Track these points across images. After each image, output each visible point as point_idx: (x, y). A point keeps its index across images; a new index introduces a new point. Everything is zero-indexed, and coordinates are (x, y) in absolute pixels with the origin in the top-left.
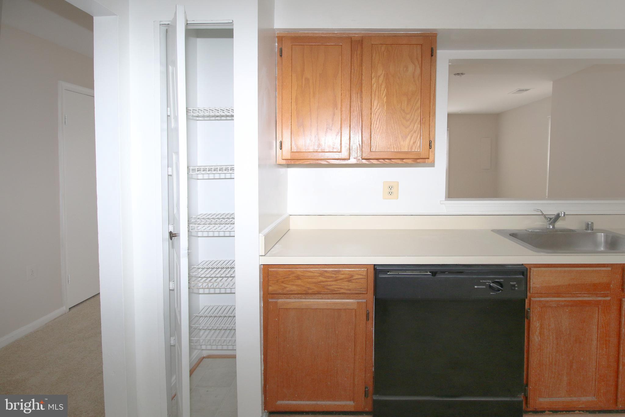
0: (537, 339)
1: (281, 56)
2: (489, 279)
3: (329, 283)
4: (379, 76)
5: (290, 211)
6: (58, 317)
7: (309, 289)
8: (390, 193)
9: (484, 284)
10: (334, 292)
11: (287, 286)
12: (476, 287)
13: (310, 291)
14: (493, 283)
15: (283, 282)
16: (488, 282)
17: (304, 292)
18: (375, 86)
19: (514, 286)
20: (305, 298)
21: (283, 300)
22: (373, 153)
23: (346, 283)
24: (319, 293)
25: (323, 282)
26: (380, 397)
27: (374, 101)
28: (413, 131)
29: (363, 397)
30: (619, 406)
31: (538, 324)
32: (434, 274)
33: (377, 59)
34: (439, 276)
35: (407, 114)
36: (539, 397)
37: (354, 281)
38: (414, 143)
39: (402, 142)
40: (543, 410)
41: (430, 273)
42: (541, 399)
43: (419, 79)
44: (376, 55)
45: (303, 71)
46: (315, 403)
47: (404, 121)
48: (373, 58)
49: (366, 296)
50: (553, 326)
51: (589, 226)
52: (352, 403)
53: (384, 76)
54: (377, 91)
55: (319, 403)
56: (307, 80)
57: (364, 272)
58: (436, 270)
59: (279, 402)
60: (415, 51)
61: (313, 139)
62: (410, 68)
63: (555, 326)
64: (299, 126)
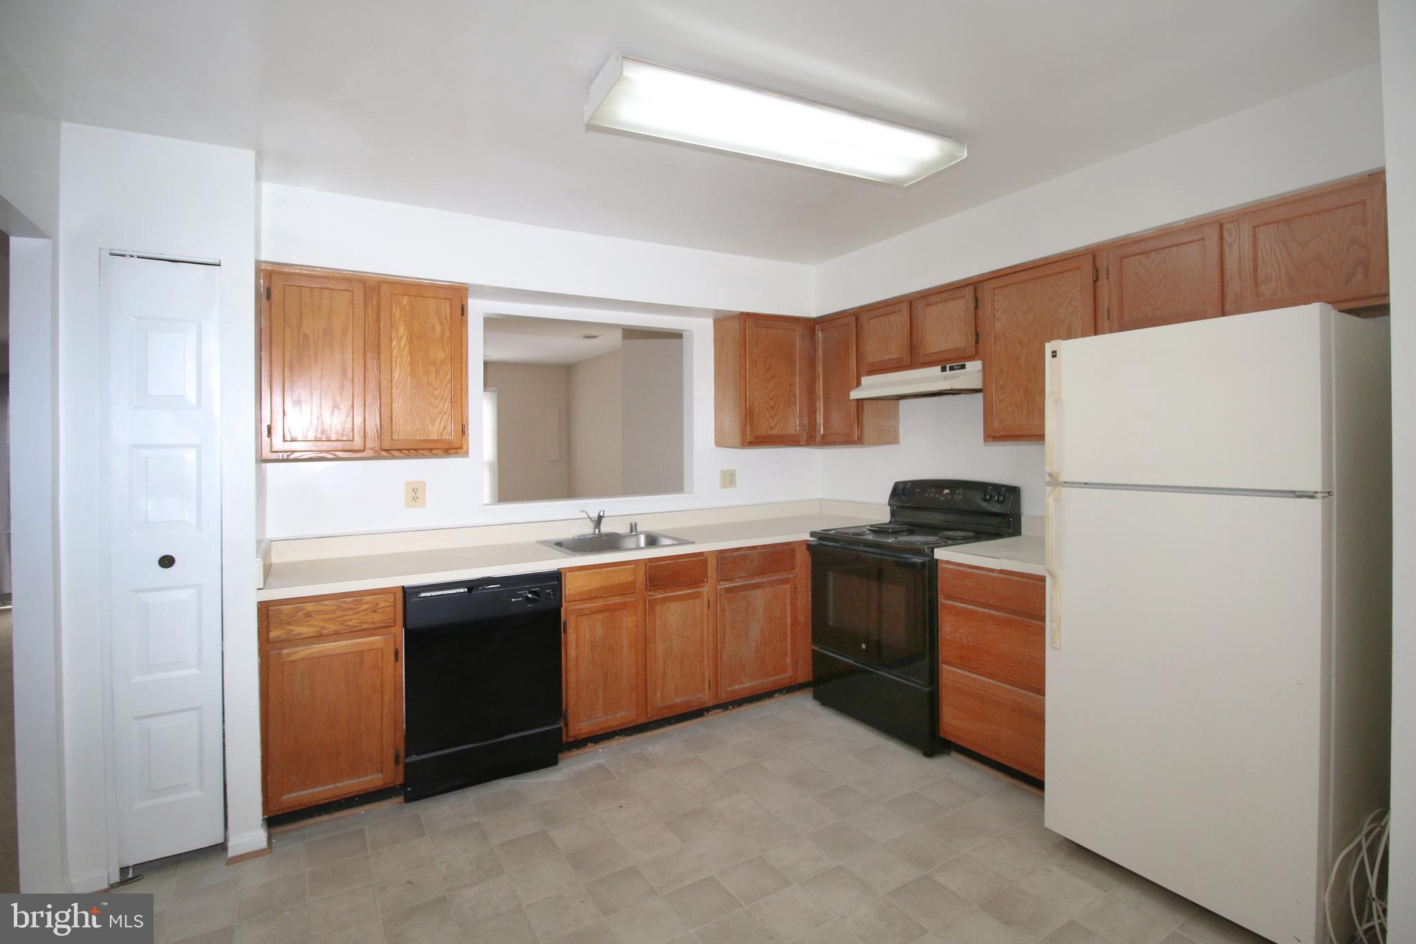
0: (573, 655)
1: (269, 299)
2: (526, 589)
3: (349, 618)
4: (401, 337)
7: (323, 628)
8: (415, 499)
9: (520, 596)
10: (355, 630)
11: (294, 628)
12: (513, 600)
13: (325, 632)
14: (529, 593)
15: (288, 624)
16: (525, 593)
18: (396, 350)
19: (549, 594)
21: (288, 650)
22: (394, 441)
23: (370, 615)
24: (336, 633)
25: (341, 617)
26: (414, 758)
27: (395, 370)
28: (443, 413)
29: (393, 763)
30: (649, 716)
31: (574, 637)
32: (470, 590)
33: (397, 315)
34: (474, 592)
35: (436, 389)
36: (578, 722)
37: (379, 611)
38: (444, 428)
39: (430, 428)
40: (582, 737)
41: (466, 590)
42: (580, 724)
43: (448, 343)
44: (396, 308)
45: (300, 324)
46: (333, 786)
47: (432, 399)
48: (393, 312)
49: (393, 630)
50: (588, 636)
51: (633, 528)
52: (380, 775)
53: (407, 338)
54: (398, 358)
55: (338, 785)
56: (306, 336)
57: (390, 597)
58: (472, 585)
59: (285, 797)
60: (443, 306)
61: (315, 422)
62: (438, 329)
63: (590, 636)
64: (294, 403)
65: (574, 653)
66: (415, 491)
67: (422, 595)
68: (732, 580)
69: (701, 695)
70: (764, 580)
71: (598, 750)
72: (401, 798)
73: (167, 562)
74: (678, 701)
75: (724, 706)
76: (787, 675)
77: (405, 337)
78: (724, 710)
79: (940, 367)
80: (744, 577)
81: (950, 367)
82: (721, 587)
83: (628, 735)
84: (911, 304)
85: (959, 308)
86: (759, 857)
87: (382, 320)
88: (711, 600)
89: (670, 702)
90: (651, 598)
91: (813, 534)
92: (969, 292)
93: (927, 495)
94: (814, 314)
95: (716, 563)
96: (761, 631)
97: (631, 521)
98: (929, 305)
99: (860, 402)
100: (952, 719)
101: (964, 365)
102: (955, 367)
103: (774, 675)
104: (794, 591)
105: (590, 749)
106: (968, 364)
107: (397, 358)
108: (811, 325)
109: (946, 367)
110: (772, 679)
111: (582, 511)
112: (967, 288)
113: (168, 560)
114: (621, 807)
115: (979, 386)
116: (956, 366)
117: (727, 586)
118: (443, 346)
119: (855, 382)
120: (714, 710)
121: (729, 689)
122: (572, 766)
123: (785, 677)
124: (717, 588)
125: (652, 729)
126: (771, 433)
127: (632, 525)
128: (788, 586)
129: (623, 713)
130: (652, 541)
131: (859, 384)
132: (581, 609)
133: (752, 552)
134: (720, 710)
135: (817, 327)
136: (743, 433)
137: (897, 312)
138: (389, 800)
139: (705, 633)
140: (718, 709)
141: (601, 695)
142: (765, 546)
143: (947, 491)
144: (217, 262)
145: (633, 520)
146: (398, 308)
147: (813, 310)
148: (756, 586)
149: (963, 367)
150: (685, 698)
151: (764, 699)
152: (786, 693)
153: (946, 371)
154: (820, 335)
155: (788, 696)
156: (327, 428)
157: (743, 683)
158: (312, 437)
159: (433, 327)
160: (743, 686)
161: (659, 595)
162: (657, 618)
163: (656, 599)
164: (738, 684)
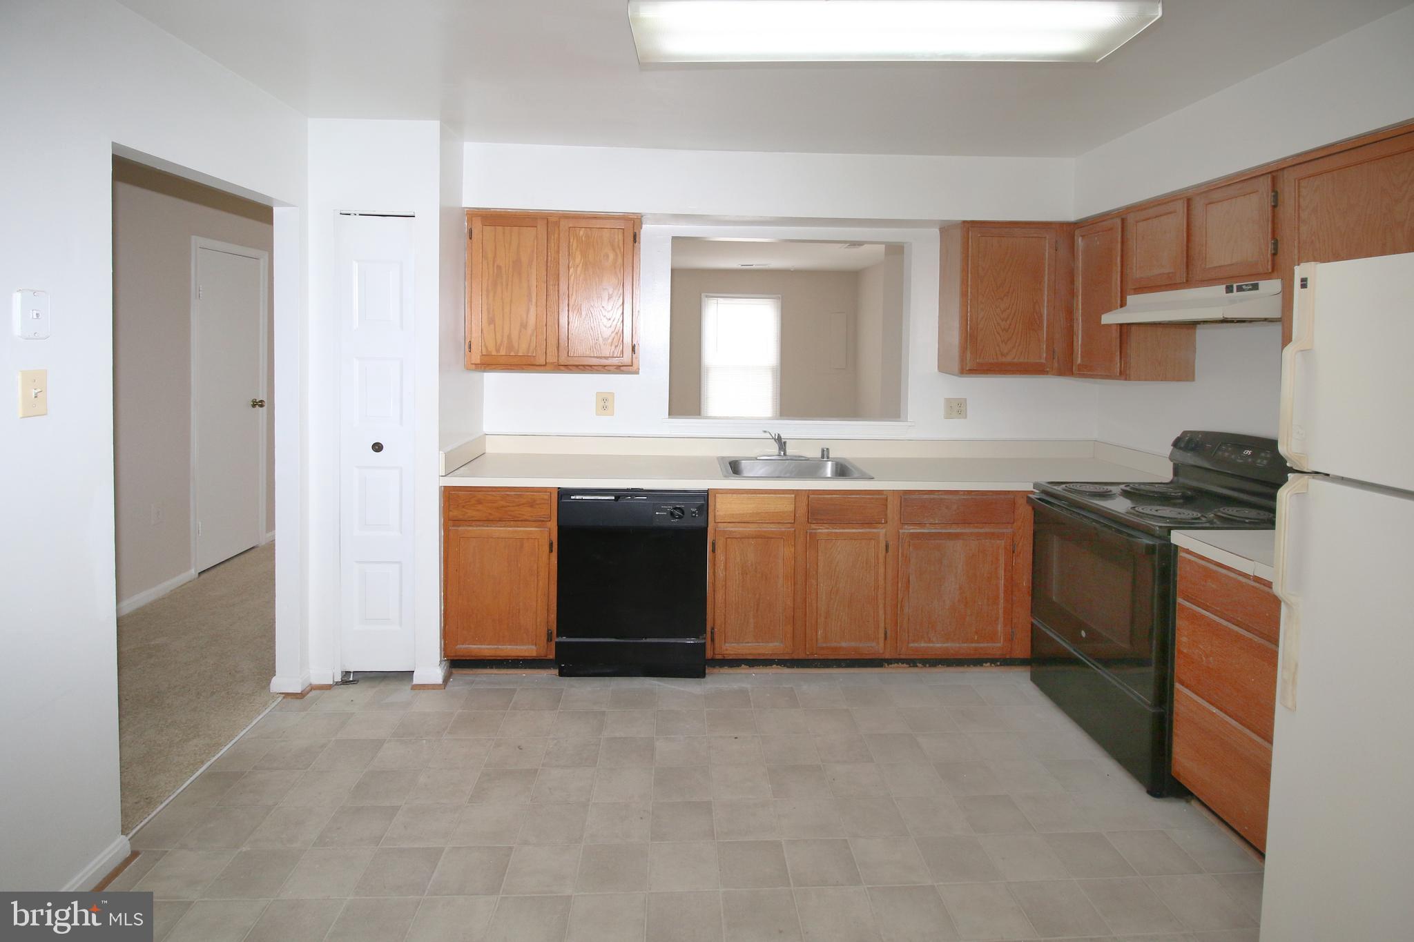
0: (721, 575)
1: (471, 238)
2: (670, 505)
3: (512, 509)
4: (578, 266)
5: (486, 429)
6: (185, 584)
7: (490, 514)
8: (605, 408)
9: (665, 510)
10: (516, 519)
11: (467, 511)
12: (657, 513)
13: (491, 517)
14: (674, 509)
15: (463, 507)
16: (670, 508)
17: (485, 519)
18: (572, 278)
19: (694, 512)
20: (487, 526)
21: (463, 528)
22: (569, 358)
23: (529, 509)
24: (500, 520)
25: (506, 507)
26: (564, 639)
27: (572, 295)
28: (615, 333)
29: (545, 641)
30: (808, 653)
31: (722, 558)
32: (617, 498)
33: (575, 245)
34: (621, 501)
35: (609, 312)
36: (725, 642)
37: (537, 506)
38: (616, 347)
39: (603, 347)
40: (731, 658)
41: (613, 498)
42: (727, 645)
43: (620, 269)
44: (574, 239)
45: (495, 257)
46: (496, 646)
47: (605, 321)
48: (571, 244)
49: (549, 524)
50: (738, 559)
51: (825, 453)
52: (534, 647)
53: (583, 266)
54: (575, 284)
55: (500, 647)
56: (499, 267)
57: (546, 496)
58: (619, 494)
59: (458, 646)
60: (617, 236)
61: (505, 340)
62: (611, 256)
63: (741, 560)
64: (489, 324)
65: (722, 573)
66: (605, 400)
67: (573, 497)
68: (921, 525)
69: (874, 644)
70: (967, 530)
71: (752, 674)
72: (557, 671)
73: (378, 447)
74: (844, 644)
75: (912, 662)
76: (999, 645)
77: (581, 265)
78: (910, 666)
79: (1224, 286)
80: (935, 524)
81: (1237, 286)
82: (903, 531)
83: (788, 667)
84: (1189, 201)
85: (1253, 205)
86: (846, 840)
87: (561, 252)
88: (891, 543)
89: (834, 644)
90: (814, 531)
91: (1036, 485)
92: (1265, 185)
93: (1220, 453)
94: (1072, 217)
95: (899, 504)
96: (960, 588)
97: (823, 446)
98: (1210, 203)
99: (1124, 328)
100: (1184, 760)
101: (1257, 284)
102: (1244, 287)
103: (977, 642)
104: (1012, 551)
105: (744, 670)
106: (1262, 284)
107: (573, 285)
108: (1068, 230)
109: (1232, 286)
110: (973, 645)
111: (765, 432)
112: (1261, 179)
113: (379, 447)
114: (736, 738)
115: (1278, 315)
116: (1246, 285)
117: (911, 531)
118: (616, 272)
119: (1119, 302)
120: (898, 663)
121: (912, 645)
122: (718, 682)
123: (997, 647)
124: (899, 532)
125: (816, 667)
126: (1004, 360)
127: (823, 451)
128: (1002, 543)
129: (776, 644)
130: (842, 471)
131: (1123, 304)
132: (732, 532)
133: (950, 497)
134: (905, 665)
135: (1077, 232)
136: (963, 359)
137: (1170, 213)
138: (547, 670)
139: (881, 578)
140: (903, 663)
141: (752, 620)
142: (969, 492)
143: (1249, 452)
144: (412, 214)
145: (826, 445)
146: (575, 240)
147: (1070, 212)
148: (957, 536)
149: (1255, 287)
150: (853, 644)
151: (968, 666)
152: (1001, 665)
153: (1232, 291)
154: (1080, 242)
155: (1003, 669)
156: (516, 345)
157: (933, 642)
158: (503, 352)
159: (608, 256)
160: (931, 645)
161: (823, 530)
162: (820, 554)
163: (820, 533)
164: (925, 642)
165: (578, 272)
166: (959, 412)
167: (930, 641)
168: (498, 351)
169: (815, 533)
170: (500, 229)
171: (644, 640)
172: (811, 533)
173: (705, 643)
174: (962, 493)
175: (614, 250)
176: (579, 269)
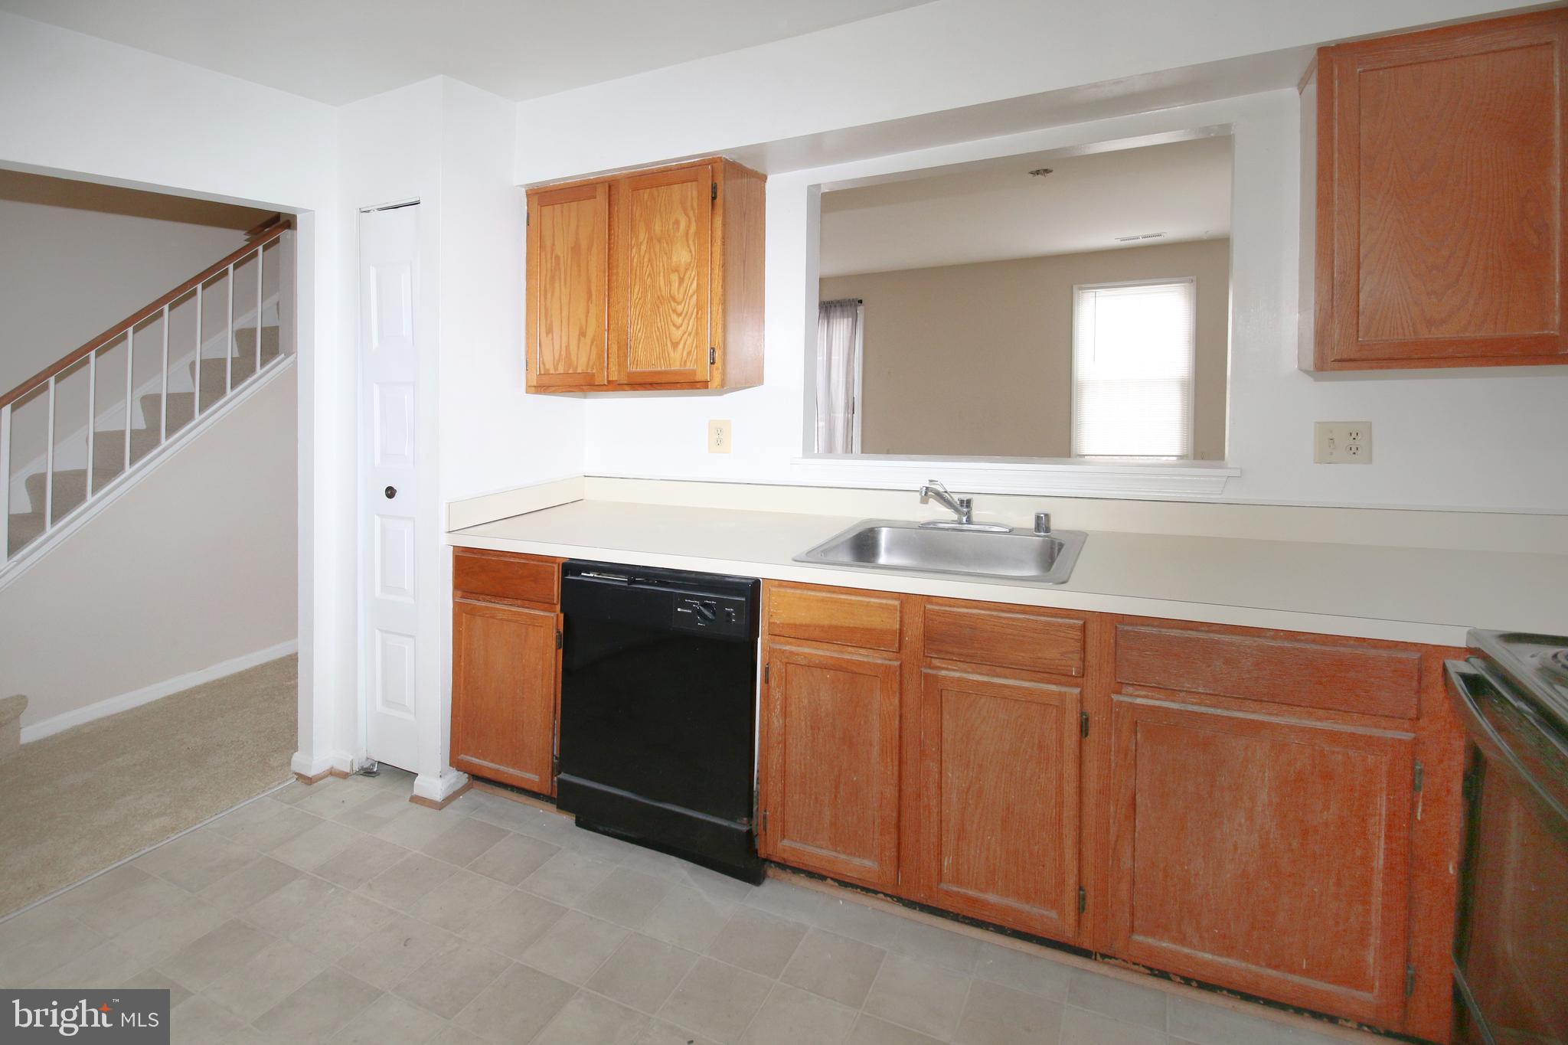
0: (777, 723)
1: (528, 225)
2: (697, 598)
3: (515, 582)
4: (641, 243)
7: (493, 587)
8: (718, 442)
9: (689, 606)
10: (520, 597)
11: (471, 580)
12: (679, 610)
13: (494, 591)
14: (702, 606)
15: (467, 574)
16: (696, 604)
17: (489, 593)
18: (635, 262)
19: (729, 614)
20: (492, 602)
22: (632, 374)
23: (533, 584)
25: (508, 579)
26: (566, 776)
27: (635, 285)
28: (687, 334)
29: (549, 773)
30: (922, 895)
31: (778, 695)
32: (632, 582)
33: (640, 215)
34: (633, 585)
35: (679, 303)
36: (783, 837)
37: (540, 582)
38: (689, 353)
39: (672, 354)
42: (786, 842)
43: (694, 241)
44: (637, 209)
45: (553, 245)
46: (498, 767)
47: (674, 317)
48: (633, 213)
49: (556, 608)
50: (806, 702)
51: (1041, 522)
52: (538, 780)
53: (648, 242)
54: (638, 268)
56: (557, 258)
57: (550, 569)
59: (461, 756)
60: (689, 193)
61: (564, 353)
62: (683, 224)
63: (809, 702)
64: (547, 333)
65: (778, 721)
66: (719, 432)
67: (582, 575)
68: (1171, 693)
69: (1058, 915)
70: (1281, 720)
72: (573, 817)
73: (390, 492)
74: (991, 898)
77: (645, 241)
82: (1123, 699)
88: (1094, 719)
89: (977, 894)
90: (934, 671)
95: (1113, 642)
97: (1039, 511)
107: (636, 270)
113: (392, 492)
117: (1139, 700)
118: (689, 247)
121: (1143, 938)
124: (1112, 700)
126: (1435, 334)
127: (1038, 518)
128: (1384, 761)
129: (869, 863)
132: (792, 653)
133: (1237, 639)
136: (1323, 338)
139: (1069, 786)
141: (827, 812)
142: (1292, 635)
144: (415, 200)
145: (1043, 506)
146: (639, 208)
150: (1012, 903)
156: (574, 359)
157: (1191, 945)
158: (561, 370)
159: (677, 222)
160: (1186, 950)
161: (951, 673)
162: (946, 716)
163: (945, 677)
164: (1174, 940)
165: (642, 252)
166: (1354, 451)
167: (1182, 940)
168: (556, 369)
169: (935, 677)
170: (558, 207)
171: (661, 805)
172: (926, 676)
173: (750, 833)
174: (1272, 633)
175: (687, 215)
176: (643, 247)
